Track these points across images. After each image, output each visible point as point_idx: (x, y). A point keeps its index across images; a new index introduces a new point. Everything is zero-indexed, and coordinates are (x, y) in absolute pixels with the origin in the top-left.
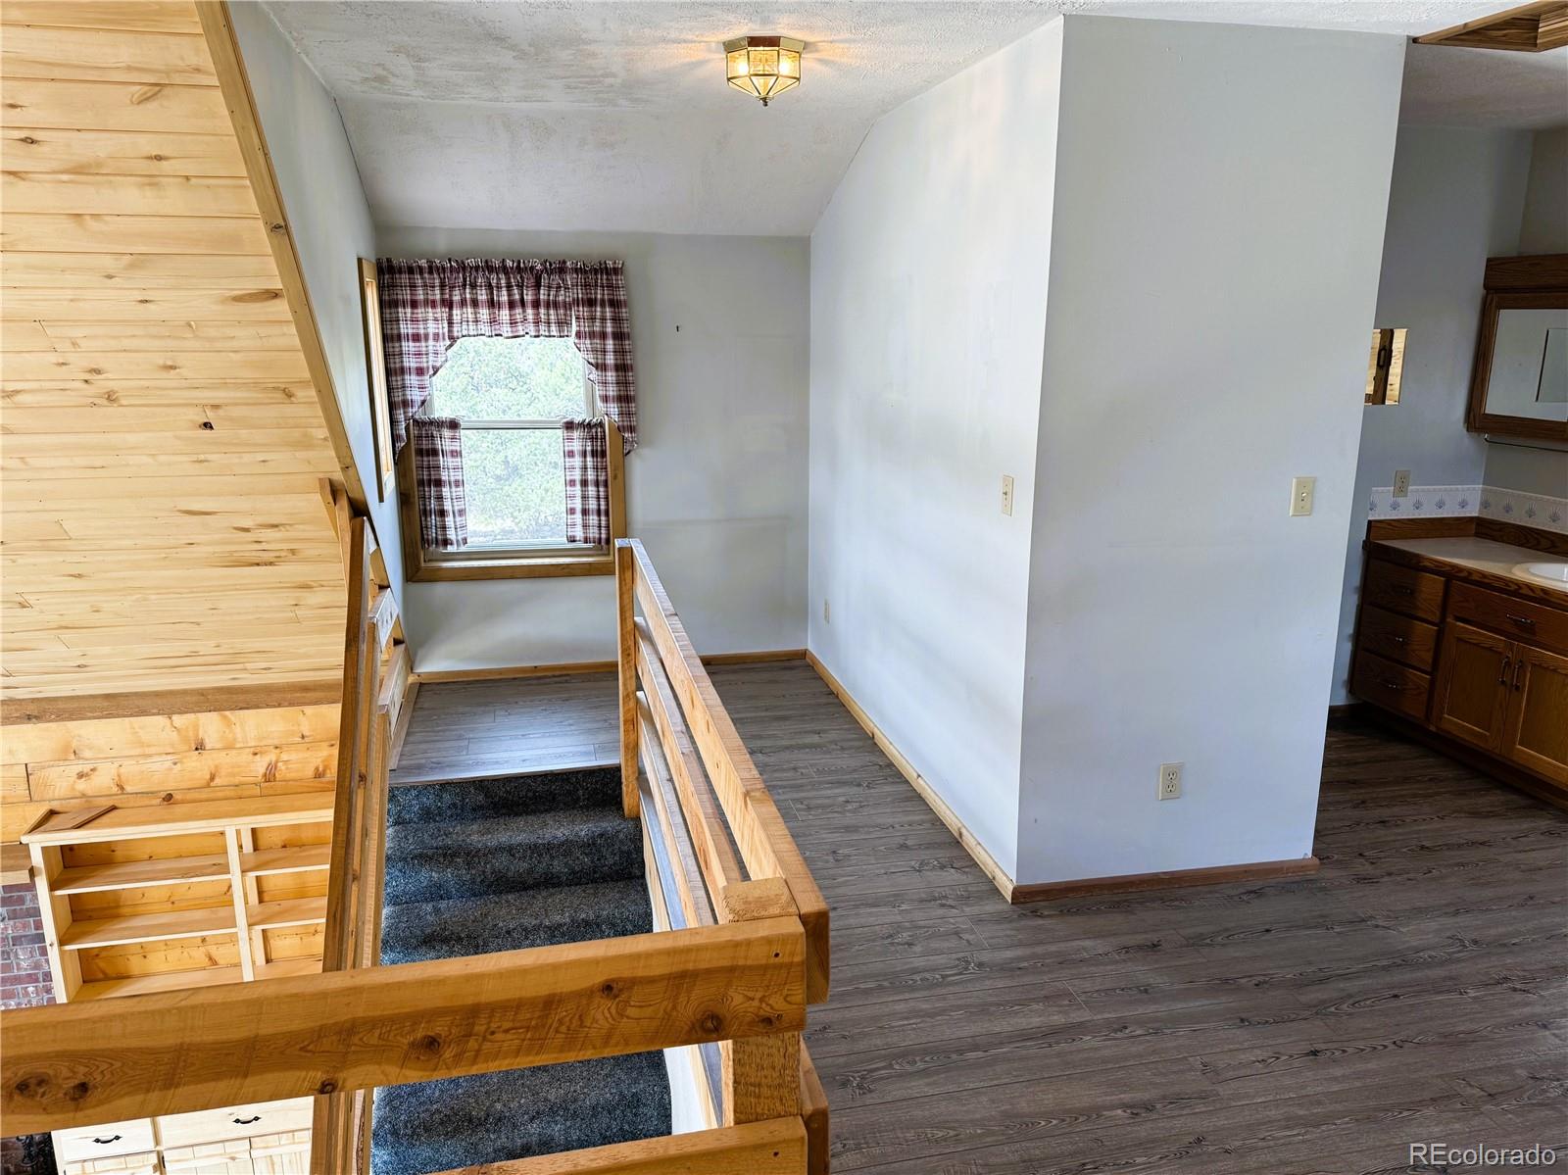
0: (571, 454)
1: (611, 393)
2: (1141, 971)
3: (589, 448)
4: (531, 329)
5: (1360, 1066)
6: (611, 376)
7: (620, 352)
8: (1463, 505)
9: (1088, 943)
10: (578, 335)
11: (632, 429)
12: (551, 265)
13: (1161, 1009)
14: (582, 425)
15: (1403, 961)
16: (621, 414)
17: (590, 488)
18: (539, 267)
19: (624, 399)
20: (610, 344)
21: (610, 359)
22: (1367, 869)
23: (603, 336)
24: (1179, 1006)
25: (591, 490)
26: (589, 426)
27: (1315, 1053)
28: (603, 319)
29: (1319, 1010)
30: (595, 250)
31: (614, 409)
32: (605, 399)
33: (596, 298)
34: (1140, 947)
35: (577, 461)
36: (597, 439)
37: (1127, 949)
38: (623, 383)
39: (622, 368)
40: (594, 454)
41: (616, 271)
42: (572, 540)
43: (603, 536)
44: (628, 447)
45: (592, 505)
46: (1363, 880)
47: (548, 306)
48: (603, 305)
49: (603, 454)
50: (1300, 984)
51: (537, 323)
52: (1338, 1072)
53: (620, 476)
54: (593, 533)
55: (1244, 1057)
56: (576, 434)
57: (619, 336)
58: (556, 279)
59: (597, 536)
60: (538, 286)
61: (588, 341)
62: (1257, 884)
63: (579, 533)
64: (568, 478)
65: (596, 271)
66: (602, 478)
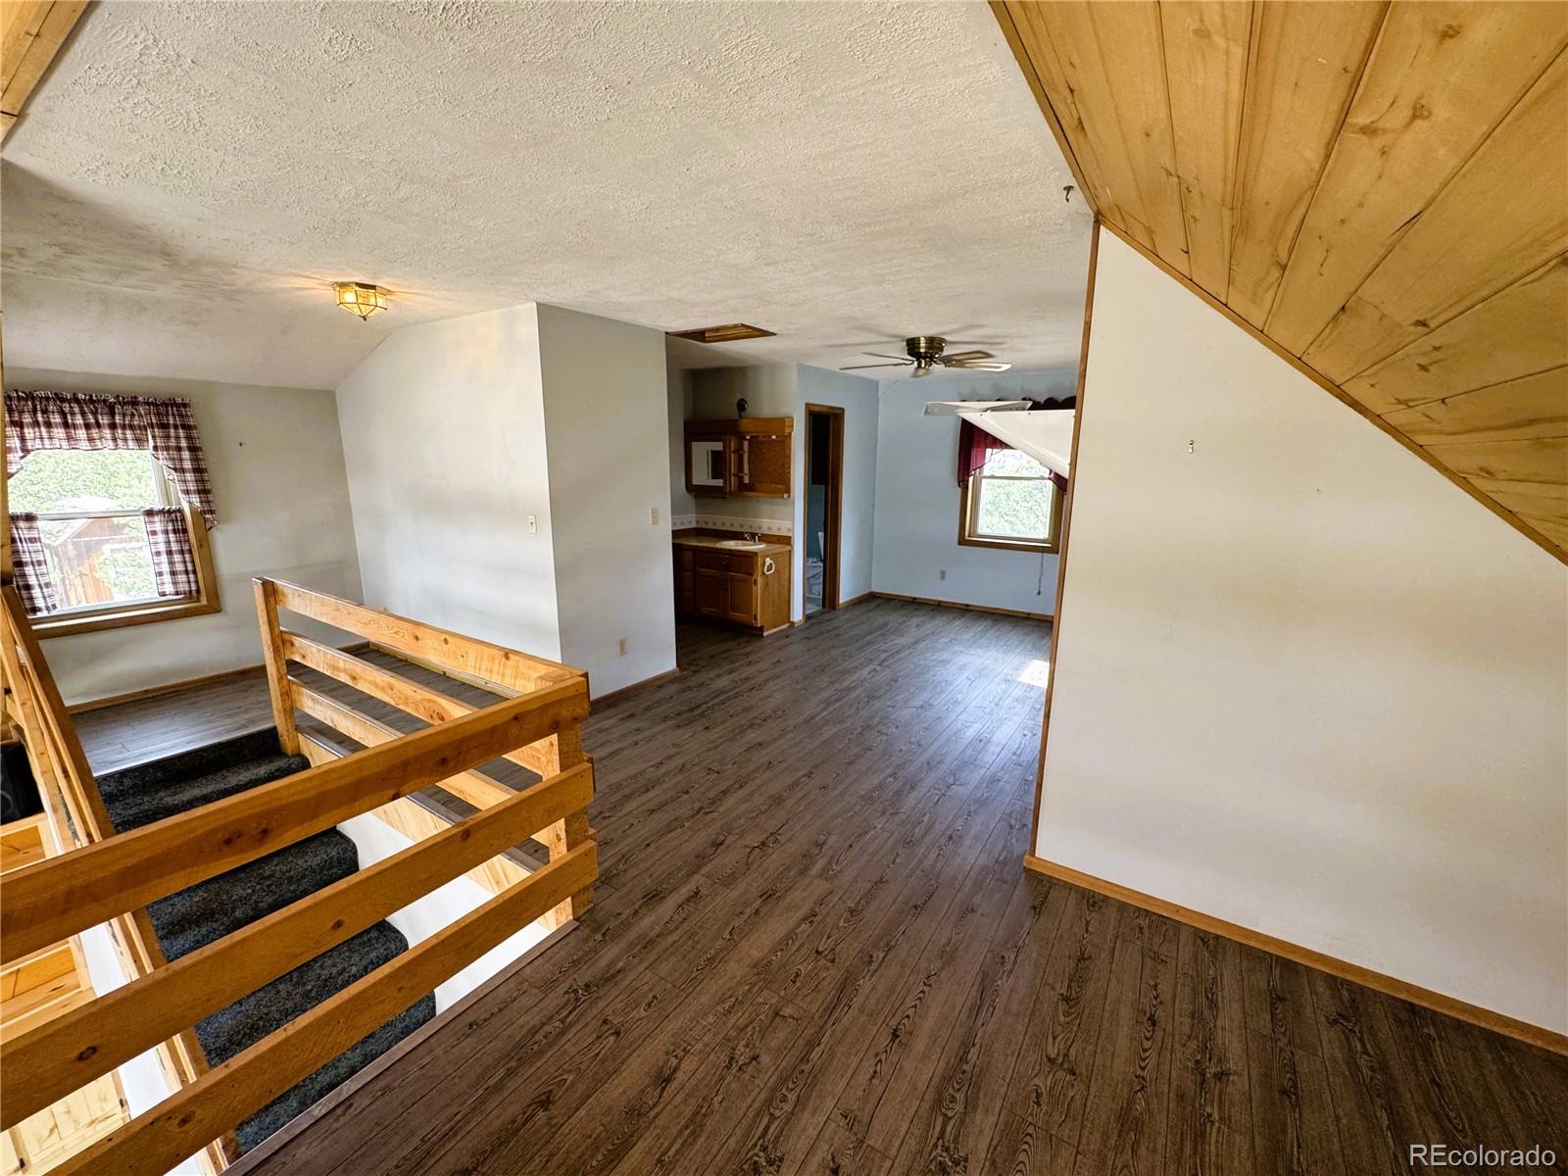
0: (154, 533)
1: (192, 488)
2: (633, 724)
3: (170, 528)
4: (111, 444)
5: (722, 727)
6: (189, 476)
7: (195, 460)
8: (690, 523)
9: (605, 722)
10: (156, 448)
11: (212, 512)
12: (124, 399)
13: (646, 734)
14: (162, 512)
15: (721, 692)
16: (201, 502)
17: (175, 556)
18: (112, 400)
19: (203, 491)
20: (186, 455)
21: (187, 465)
22: (694, 668)
23: (179, 449)
24: (653, 730)
25: (177, 558)
26: (169, 512)
27: (707, 728)
28: (177, 438)
29: (702, 715)
30: (164, 391)
31: (196, 499)
32: (187, 492)
33: (168, 424)
34: (627, 717)
35: (161, 538)
36: (177, 520)
37: (622, 719)
38: (200, 481)
39: (198, 471)
40: (175, 531)
41: (185, 405)
42: (163, 594)
43: (194, 588)
44: (208, 525)
45: (179, 567)
46: (695, 672)
47: (124, 427)
48: (176, 427)
49: (185, 531)
50: (692, 710)
51: (115, 440)
52: (717, 730)
53: (205, 544)
54: (182, 587)
55: (684, 738)
56: (156, 518)
57: (193, 449)
58: (129, 409)
59: (187, 589)
60: (112, 414)
61: (165, 453)
62: (658, 683)
63: (169, 588)
64: (154, 551)
65: (167, 405)
66: (186, 548)
